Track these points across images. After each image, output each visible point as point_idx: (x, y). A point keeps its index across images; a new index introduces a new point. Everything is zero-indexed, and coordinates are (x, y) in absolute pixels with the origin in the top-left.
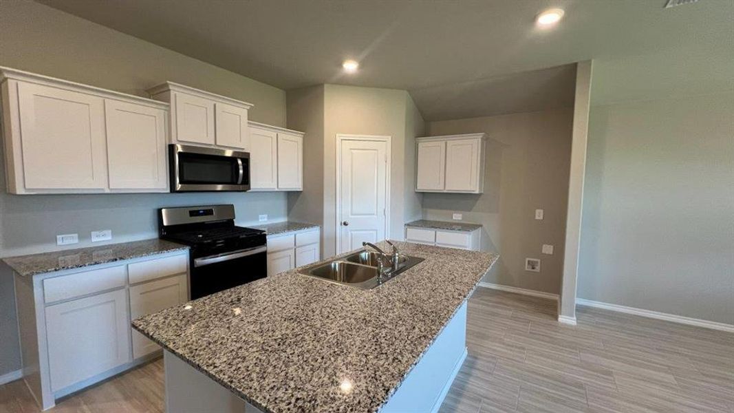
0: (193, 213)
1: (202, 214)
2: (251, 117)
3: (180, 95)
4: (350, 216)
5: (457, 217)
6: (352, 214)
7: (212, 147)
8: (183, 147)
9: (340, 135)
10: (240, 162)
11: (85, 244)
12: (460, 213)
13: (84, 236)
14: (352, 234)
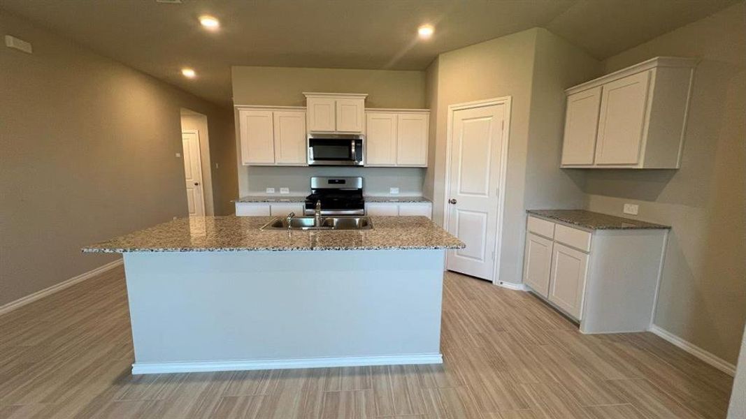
0: (331, 182)
1: (336, 183)
2: (368, 104)
3: (311, 100)
4: (459, 194)
5: (631, 209)
6: (461, 192)
7: (335, 133)
8: (313, 135)
9: (452, 106)
10: (353, 144)
11: (277, 195)
12: (635, 204)
13: (277, 190)
14: (459, 214)
